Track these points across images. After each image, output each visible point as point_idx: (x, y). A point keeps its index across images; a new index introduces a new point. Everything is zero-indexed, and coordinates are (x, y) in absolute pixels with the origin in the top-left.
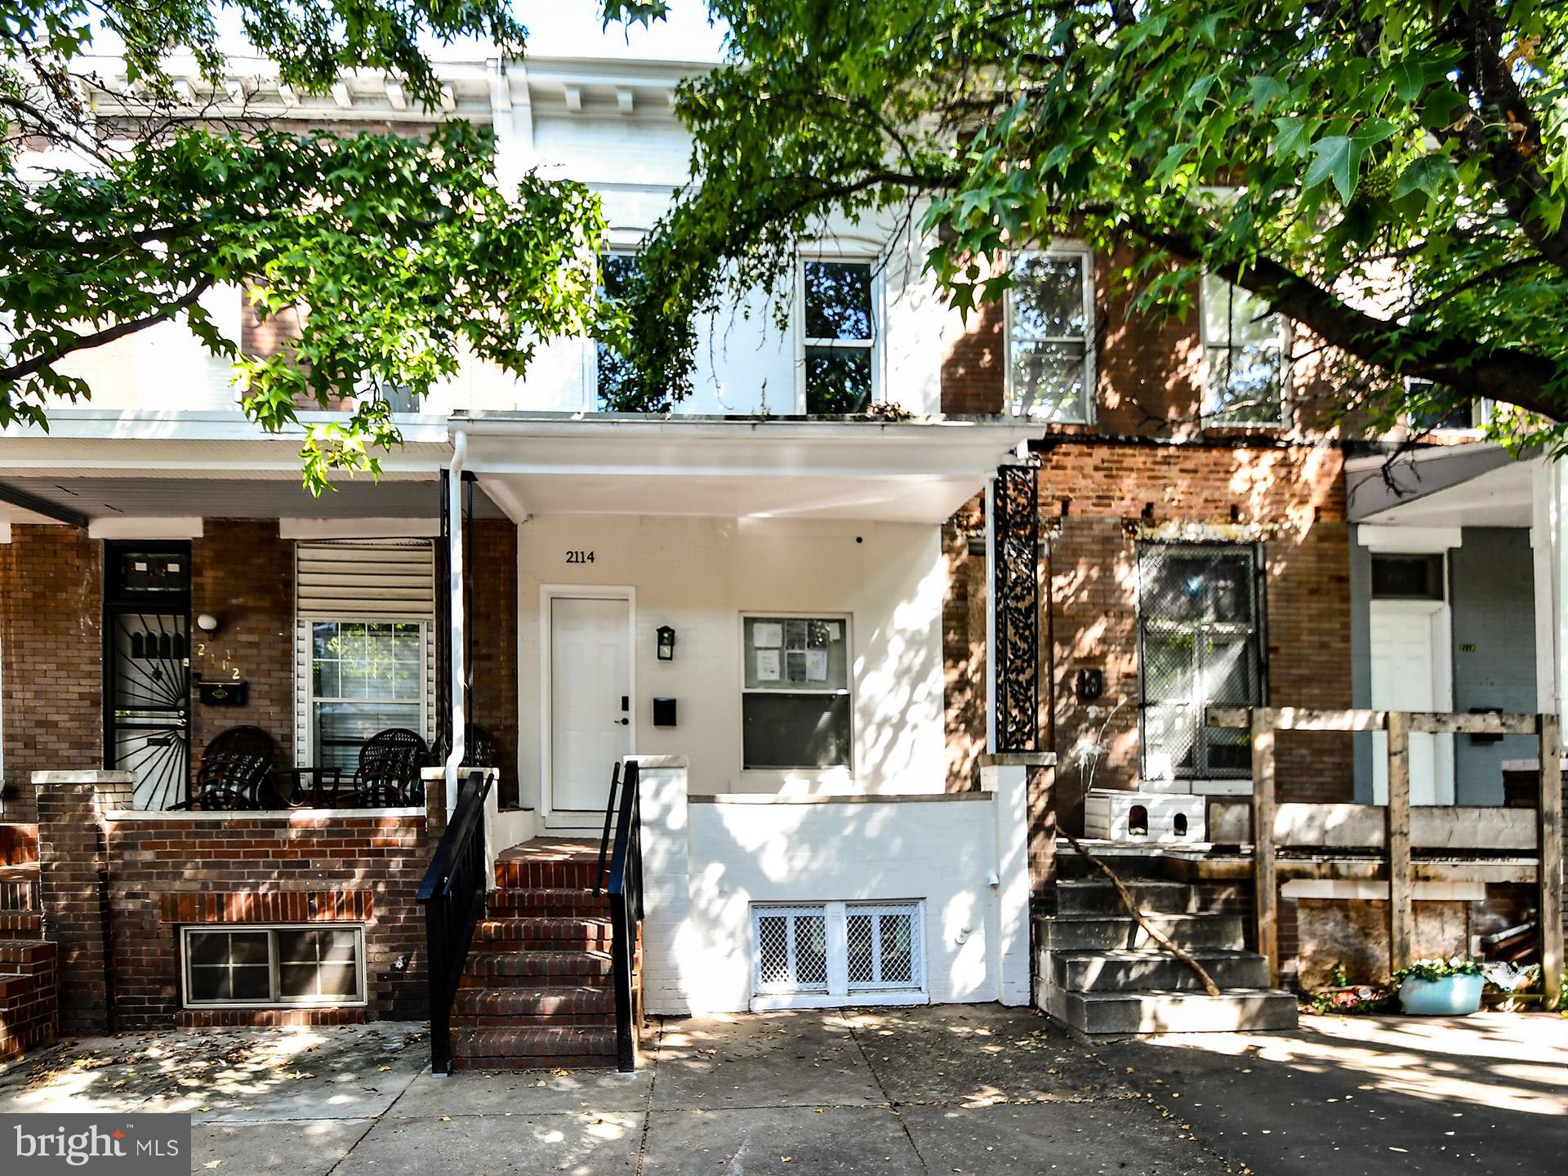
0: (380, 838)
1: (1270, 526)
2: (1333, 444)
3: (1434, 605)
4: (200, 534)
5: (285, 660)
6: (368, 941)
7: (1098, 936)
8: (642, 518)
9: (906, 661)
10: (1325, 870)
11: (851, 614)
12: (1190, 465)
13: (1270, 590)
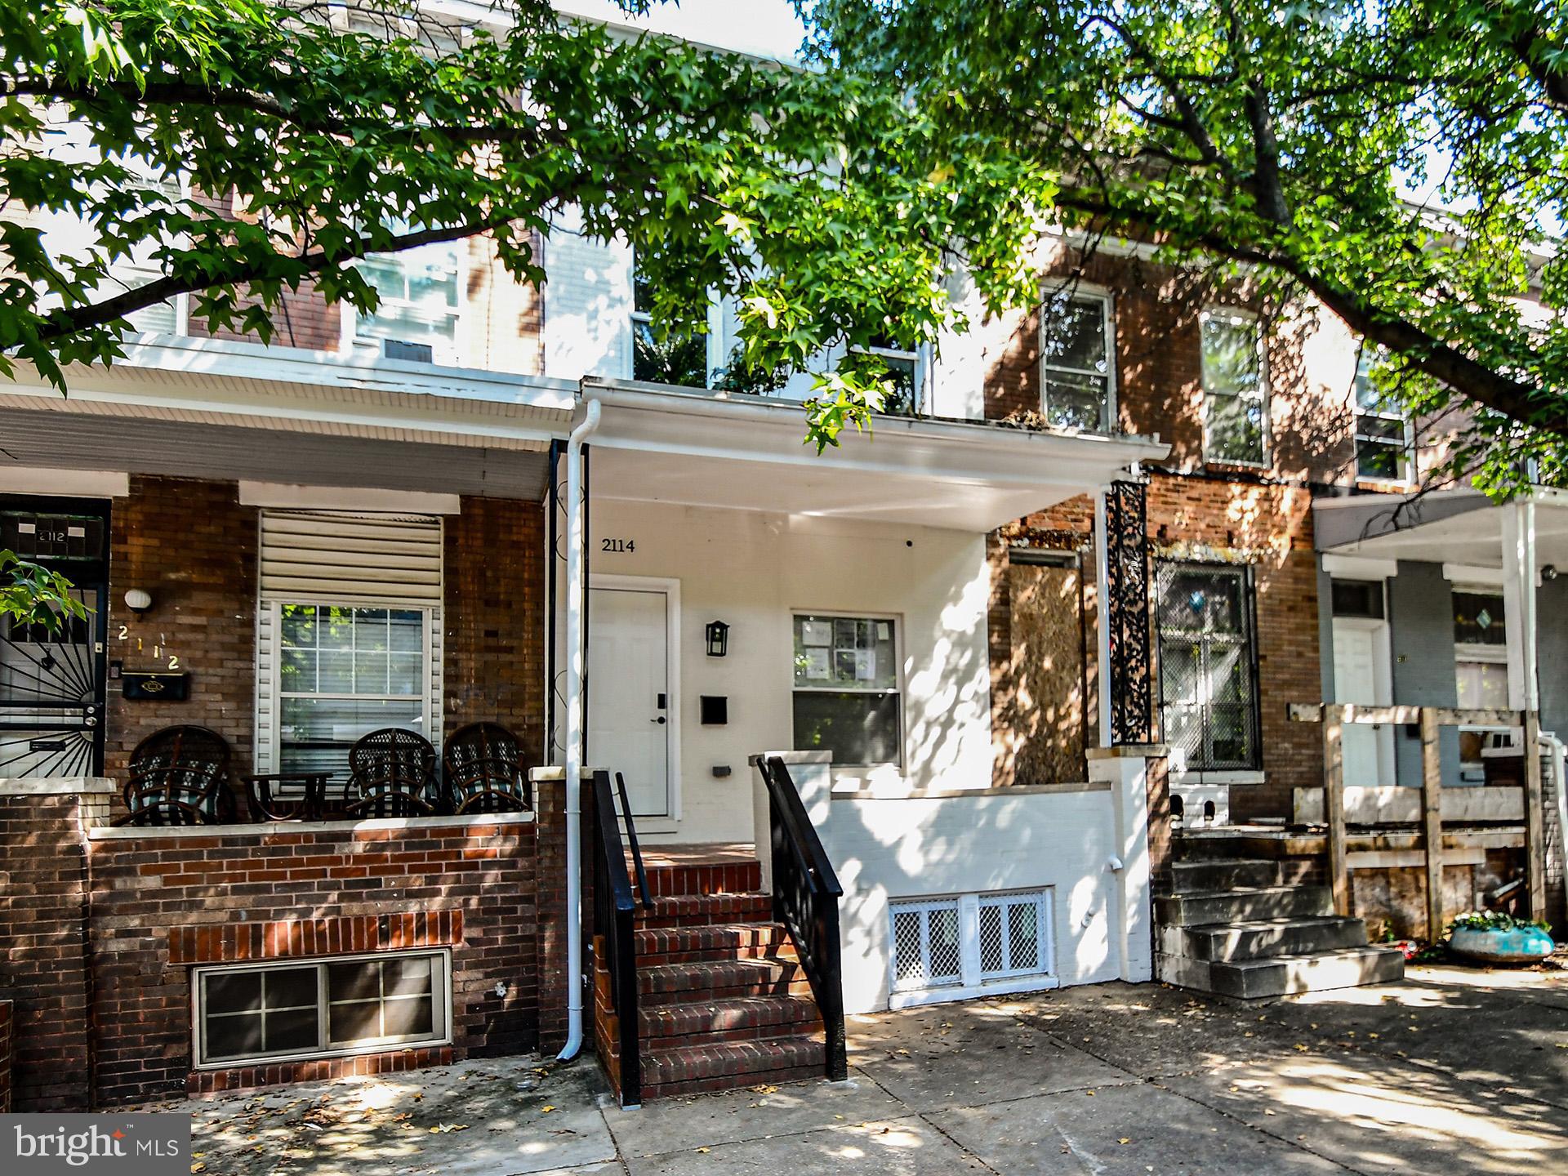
0: (469, 849)
1: (1257, 551)
2: (1303, 485)
3: (1376, 623)
4: (126, 494)
5: (245, 647)
6: (455, 967)
7: (1221, 911)
8: (688, 509)
9: (953, 661)
10: (1380, 842)
11: (901, 615)
12: (1194, 494)
13: (1259, 606)
